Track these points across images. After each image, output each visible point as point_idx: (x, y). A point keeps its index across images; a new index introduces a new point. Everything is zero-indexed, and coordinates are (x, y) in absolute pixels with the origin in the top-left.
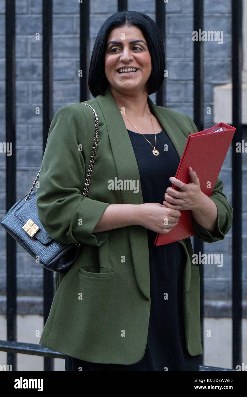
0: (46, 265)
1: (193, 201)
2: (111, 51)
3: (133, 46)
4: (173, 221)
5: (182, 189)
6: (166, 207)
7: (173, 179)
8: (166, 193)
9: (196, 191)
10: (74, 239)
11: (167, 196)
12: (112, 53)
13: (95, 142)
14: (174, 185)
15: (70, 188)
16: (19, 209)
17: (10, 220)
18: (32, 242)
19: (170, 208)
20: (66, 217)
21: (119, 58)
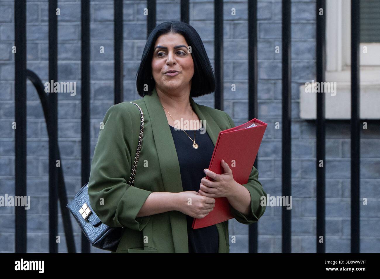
0: (93, 244)
1: (226, 189)
2: (157, 55)
3: (177, 51)
4: (208, 207)
5: (216, 179)
6: (201, 195)
7: (207, 171)
8: (201, 183)
9: (228, 181)
10: (120, 223)
11: (201, 185)
12: (159, 57)
13: (140, 136)
14: (207, 176)
15: (115, 178)
16: (79, 195)
17: (73, 204)
18: (85, 224)
19: (204, 196)
20: (112, 204)
21: (165, 62)
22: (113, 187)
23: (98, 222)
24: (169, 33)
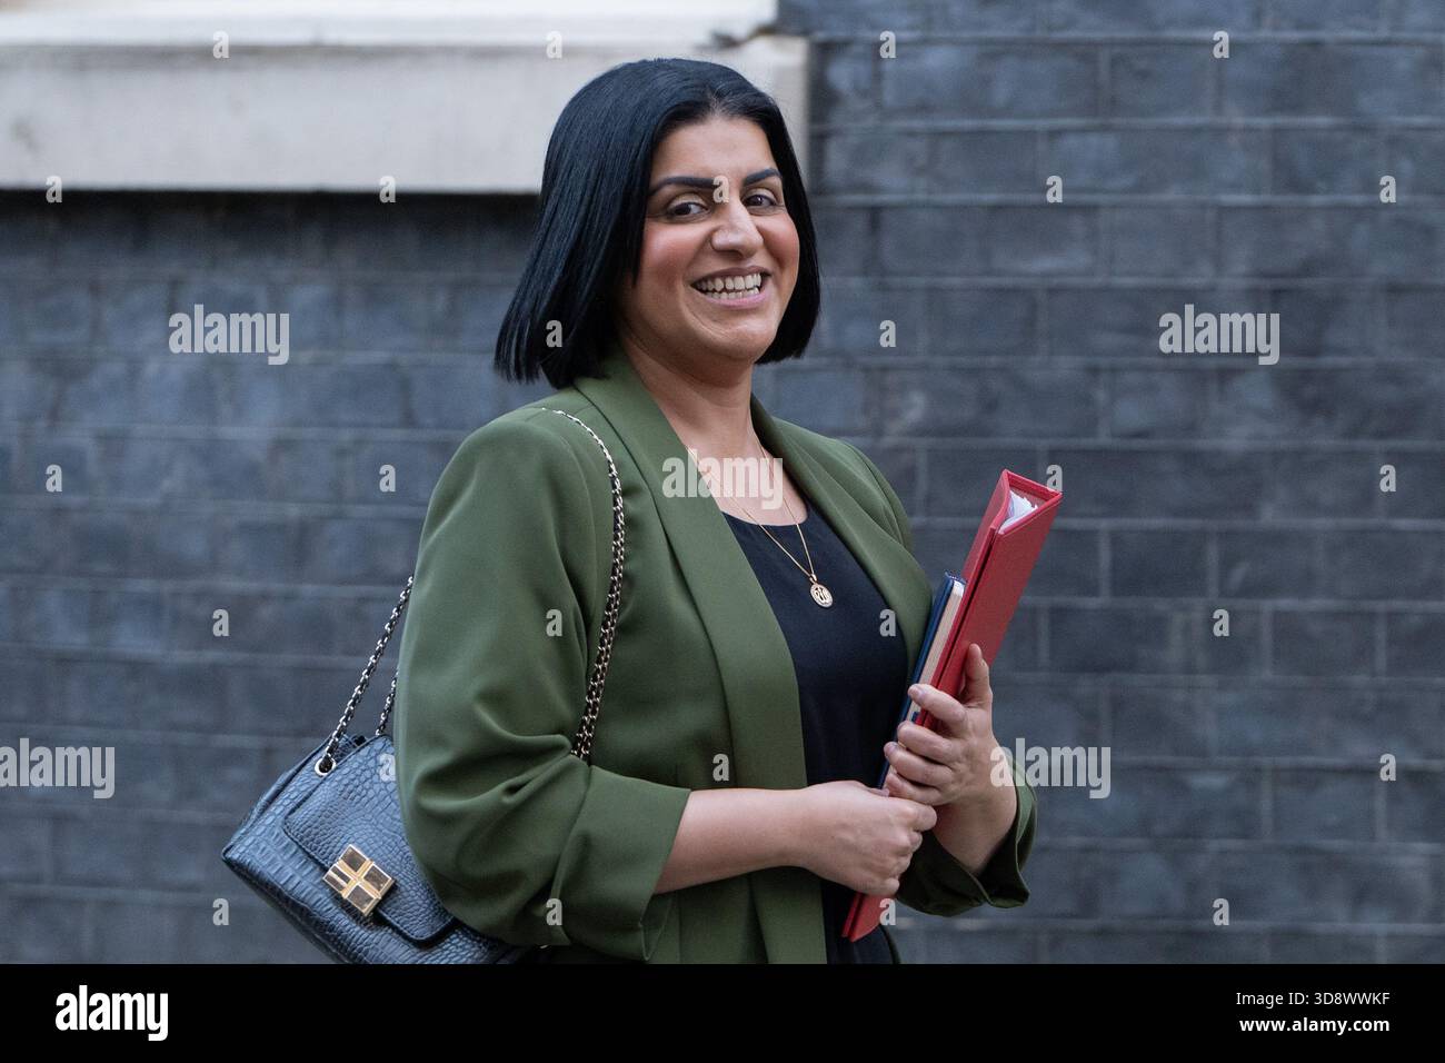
2: (666, 212)
3: (749, 192)
5: (955, 729)
6: (896, 794)
7: (922, 690)
11: (894, 751)
12: (670, 219)
15: (539, 737)
16: (299, 805)
17: (263, 846)
18: (366, 935)
19: (911, 798)
20: (536, 848)
21: (709, 238)
22: (537, 775)
23: (439, 926)
24: (710, 115)
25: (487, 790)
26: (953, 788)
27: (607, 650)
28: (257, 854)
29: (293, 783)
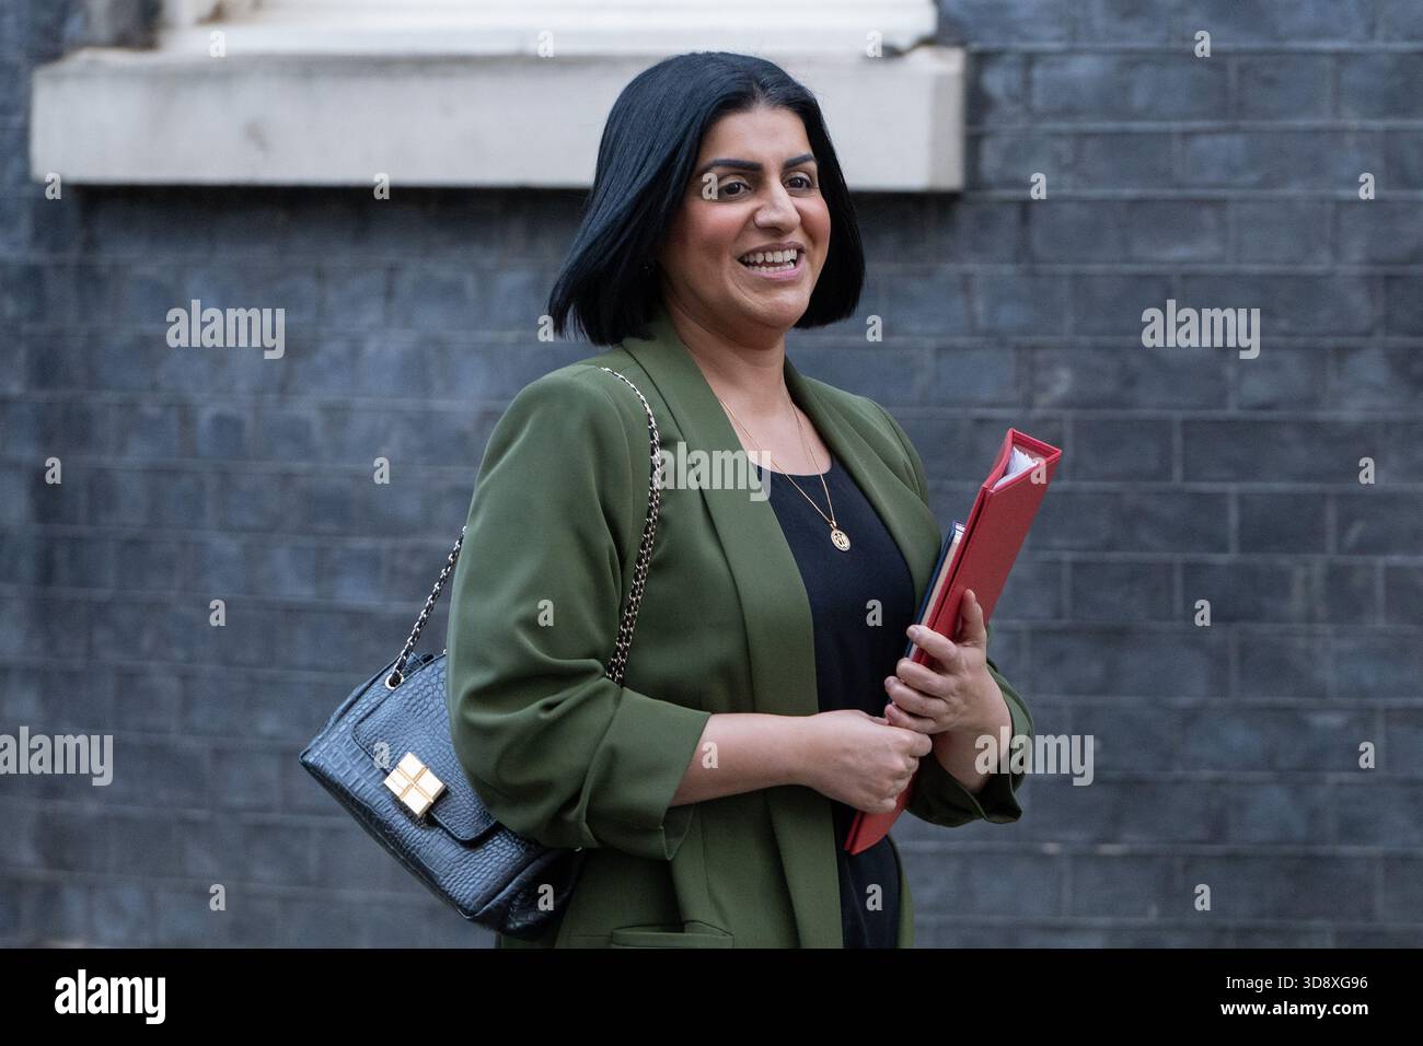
0: (472, 913)
1: (966, 702)
3: (789, 175)
5: (948, 666)
6: (894, 723)
7: (919, 631)
8: (894, 679)
9: (978, 669)
10: (590, 834)
11: (894, 686)
15: (575, 661)
16: (368, 715)
17: (335, 751)
18: (419, 834)
20: (568, 760)
21: (752, 217)
22: (571, 695)
23: (483, 828)
24: (755, 105)
25: (526, 705)
26: (948, 719)
27: (641, 585)
28: (330, 759)
29: (365, 696)
